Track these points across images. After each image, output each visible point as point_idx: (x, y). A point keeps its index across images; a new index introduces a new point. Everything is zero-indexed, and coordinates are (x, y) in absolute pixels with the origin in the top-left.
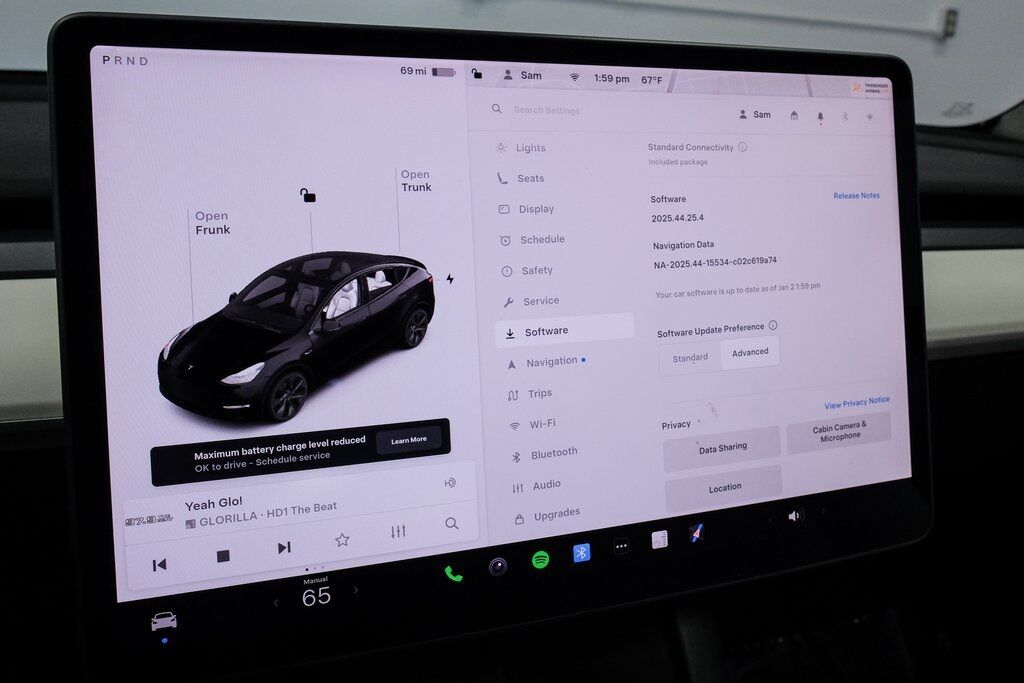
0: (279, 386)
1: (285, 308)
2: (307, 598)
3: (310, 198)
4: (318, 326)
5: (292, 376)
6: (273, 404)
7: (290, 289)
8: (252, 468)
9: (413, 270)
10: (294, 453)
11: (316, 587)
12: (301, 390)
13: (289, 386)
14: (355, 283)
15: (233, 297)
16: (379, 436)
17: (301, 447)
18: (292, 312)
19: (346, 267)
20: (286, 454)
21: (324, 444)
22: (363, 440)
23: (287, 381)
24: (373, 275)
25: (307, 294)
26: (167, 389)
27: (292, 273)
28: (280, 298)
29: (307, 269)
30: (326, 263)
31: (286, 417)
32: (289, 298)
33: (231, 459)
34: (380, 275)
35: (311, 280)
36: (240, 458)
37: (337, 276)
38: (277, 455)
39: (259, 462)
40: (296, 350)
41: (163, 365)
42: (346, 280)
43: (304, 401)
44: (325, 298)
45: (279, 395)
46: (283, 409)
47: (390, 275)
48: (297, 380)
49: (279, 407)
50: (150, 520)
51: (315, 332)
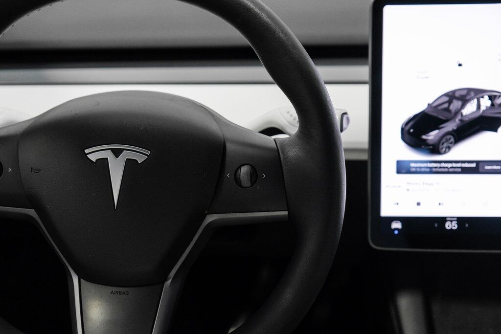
0: (444, 140)
1: (447, 110)
2: (448, 226)
3: (460, 65)
4: (459, 117)
5: (449, 137)
6: (441, 147)
7: (450, 102)
8: (432, 171)
9: (500, 96)
10: (447, 168)
11: (451, 221)
12: (451, 143)
13: (447, 141)
14: (475, 101)
15: (429, 105)
16: (481, 164)
17: (450, 165)
18: (450, 111)
19: (472, 94)
20: (444, 168)
21: (459, 165)
22: (474, 165)
23: (447, 139)
24: (483, 97)
25: (456, 104)
26: (403, 138)
27: (451, 96)
28: (446, 105)
29: (457, 94)
30: (464, 92)
31: (445, 152)
32: (449, 105)
33: (424, 167)
34: (486, 97)
35: (458, 99)
36: (427, 167)
37: (468, 97)
38: (440, 167)
39: (434, 170)
40: (450, 126)
41: (403, 129)
42: (472, 99)
43: (452, 147)
44: (463, 106)
45: (443, 144)
46: (444, 150)
47: (491, 98)
48: (450, 139)
49: (442, 149)
50: (395, 187)
51: (459, 120)
